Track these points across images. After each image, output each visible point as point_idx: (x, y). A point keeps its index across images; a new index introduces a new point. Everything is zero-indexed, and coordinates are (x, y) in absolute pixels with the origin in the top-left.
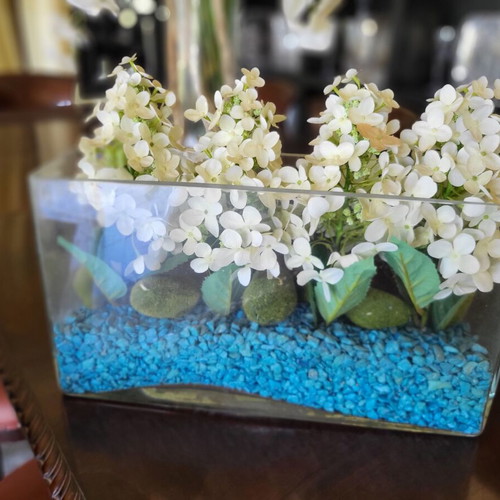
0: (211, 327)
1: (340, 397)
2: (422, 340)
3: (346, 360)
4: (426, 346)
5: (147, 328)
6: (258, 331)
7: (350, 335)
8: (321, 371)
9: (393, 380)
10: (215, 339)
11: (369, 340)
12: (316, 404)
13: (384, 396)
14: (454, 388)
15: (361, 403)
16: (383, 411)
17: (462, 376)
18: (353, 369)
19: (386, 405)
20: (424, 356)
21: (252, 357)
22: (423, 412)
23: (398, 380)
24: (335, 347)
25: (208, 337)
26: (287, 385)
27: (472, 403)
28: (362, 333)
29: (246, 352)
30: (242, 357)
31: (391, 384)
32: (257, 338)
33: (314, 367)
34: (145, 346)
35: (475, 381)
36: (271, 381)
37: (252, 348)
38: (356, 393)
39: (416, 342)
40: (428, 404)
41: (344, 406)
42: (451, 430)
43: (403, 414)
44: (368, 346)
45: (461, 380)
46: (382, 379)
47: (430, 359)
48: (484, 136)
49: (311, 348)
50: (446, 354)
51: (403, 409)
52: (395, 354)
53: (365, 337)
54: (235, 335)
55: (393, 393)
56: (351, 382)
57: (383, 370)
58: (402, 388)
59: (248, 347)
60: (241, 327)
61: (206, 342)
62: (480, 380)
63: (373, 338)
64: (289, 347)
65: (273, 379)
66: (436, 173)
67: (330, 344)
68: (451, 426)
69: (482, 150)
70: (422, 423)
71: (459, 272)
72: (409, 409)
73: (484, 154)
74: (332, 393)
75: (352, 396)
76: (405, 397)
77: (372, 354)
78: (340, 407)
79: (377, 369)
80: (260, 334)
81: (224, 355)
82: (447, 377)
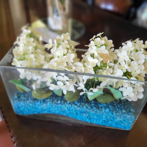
0: (56, 102)
1: (92, 120)
2: (116, 107)
3: (94, 112)
4: (117, 109)
5: (38, 101)
6: (69, 104)
7: (96, 105)
8: (87, 114)
9: (107, 117)
10: (57, 105)
11: (101, 107)
12: (85, 121)
13: (105, 120)
14: (124, 120)
15: (98, 122)
16: (104, 124)
17: (126, 118)
18: (96, 114)
19: (105, 123)
20: (116, 113)
21: (68, 110)
22: (115, 124)
23: (108, 118)
24: (91, 109)
25: (55, 105)
26: (77, 116)
27: (129, 124)
28: (99, 104)
29: (66, 109)
30: (65, 110)
31: (107, 118)
32: (69, 106)
33: (85, 113)
34: (37, 106)
35: (130, 119)
36: (73, 115)
37: (67, 108)
38: (97, 119)
39: (115, 108)
40: (116, 123)
41: (93, 122)
42: (122, 129)
43: (110, 125)
44: (100, 109)
45: (126, 119)
46: (104, 117)
47: (118, 114)
48: (139, 59)
49: (84, 109)
50: (123, 112)
51: (109, 124)
52: (108, 112)
53: (100, 106)
54: (63, 105)
55: (107, 120)
56: (95, 117)
57: (104, 115)
58: (109, 119)
59: (66, 107)
60: (64, 102)
61: (55, 106)
62: (131, 119)
63: (102, 106)
64: (78, 109)
65: (74, 115)
66: (123, 68)
67: (90, 108)
68: (123, 128)
69: (138, 63)
70: (114, 127)
71: (127, 96)
72: (111, 124)
73: (139, 65)
74: (90, 119)
75: (96, 120)
76: (110, 121)
77: (101, 111)
78: (92, 122)
79: (103, 115)
80: (70, 105)
81: (60, 109)
82: (122, 118)
